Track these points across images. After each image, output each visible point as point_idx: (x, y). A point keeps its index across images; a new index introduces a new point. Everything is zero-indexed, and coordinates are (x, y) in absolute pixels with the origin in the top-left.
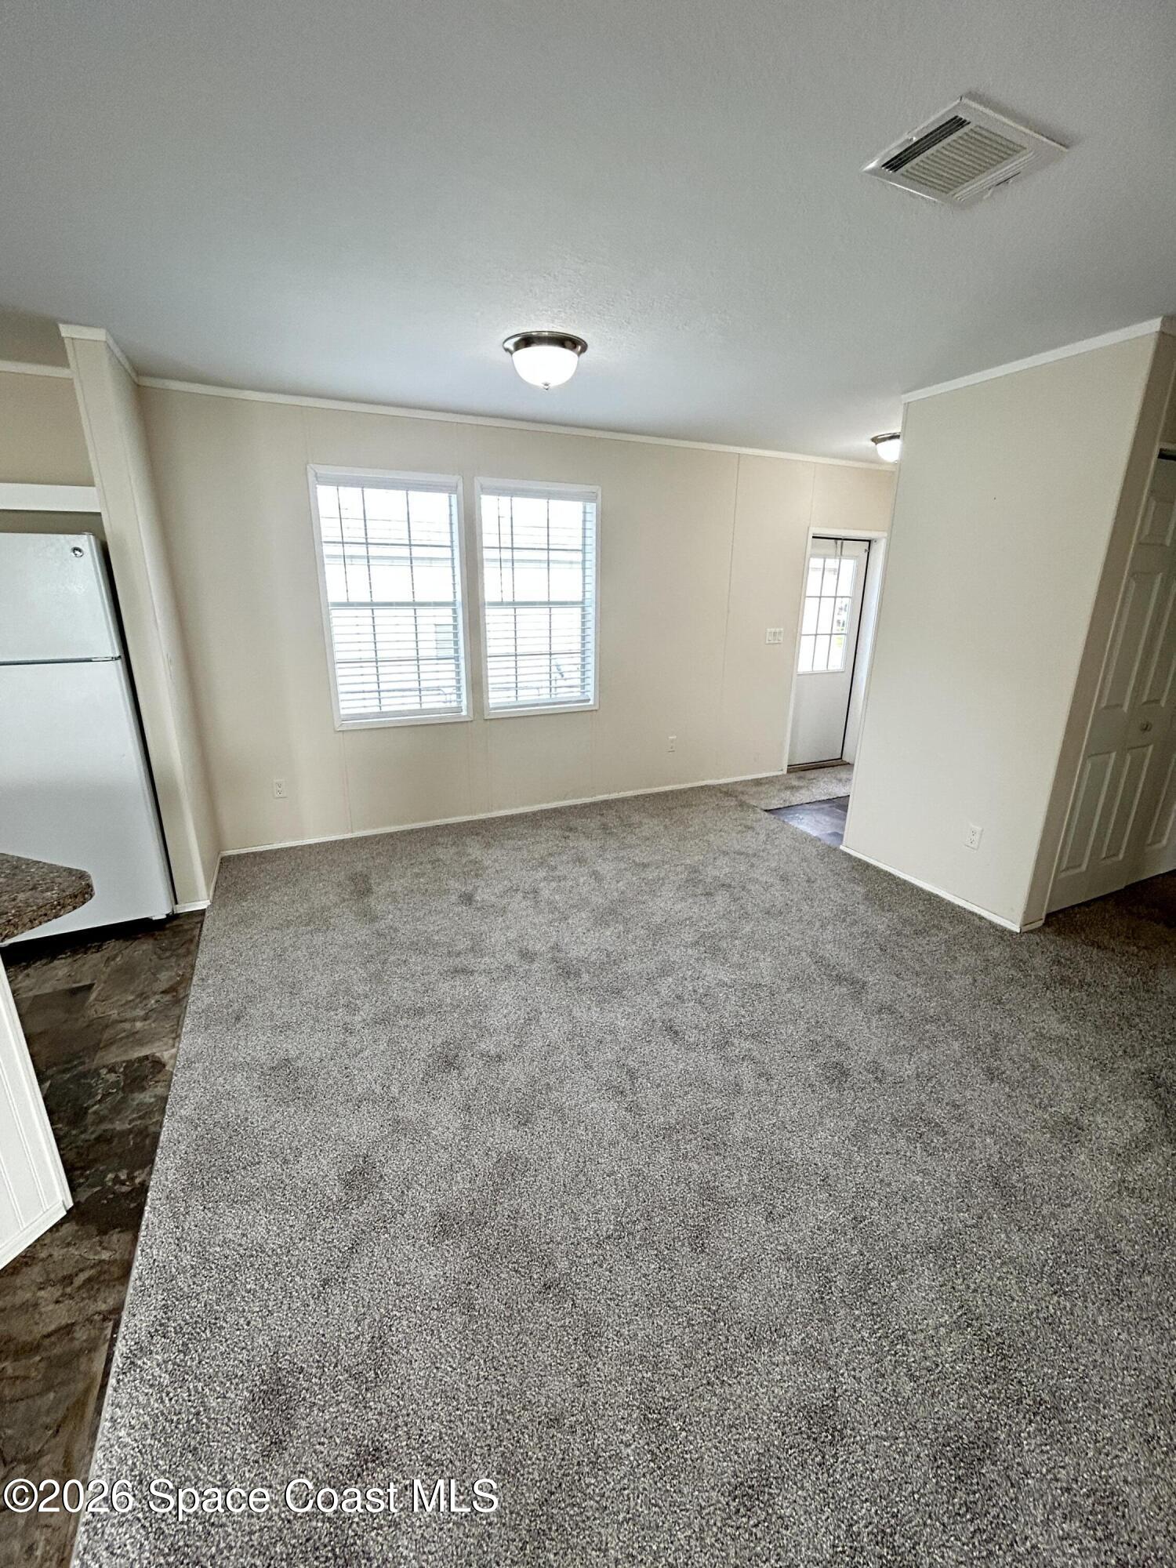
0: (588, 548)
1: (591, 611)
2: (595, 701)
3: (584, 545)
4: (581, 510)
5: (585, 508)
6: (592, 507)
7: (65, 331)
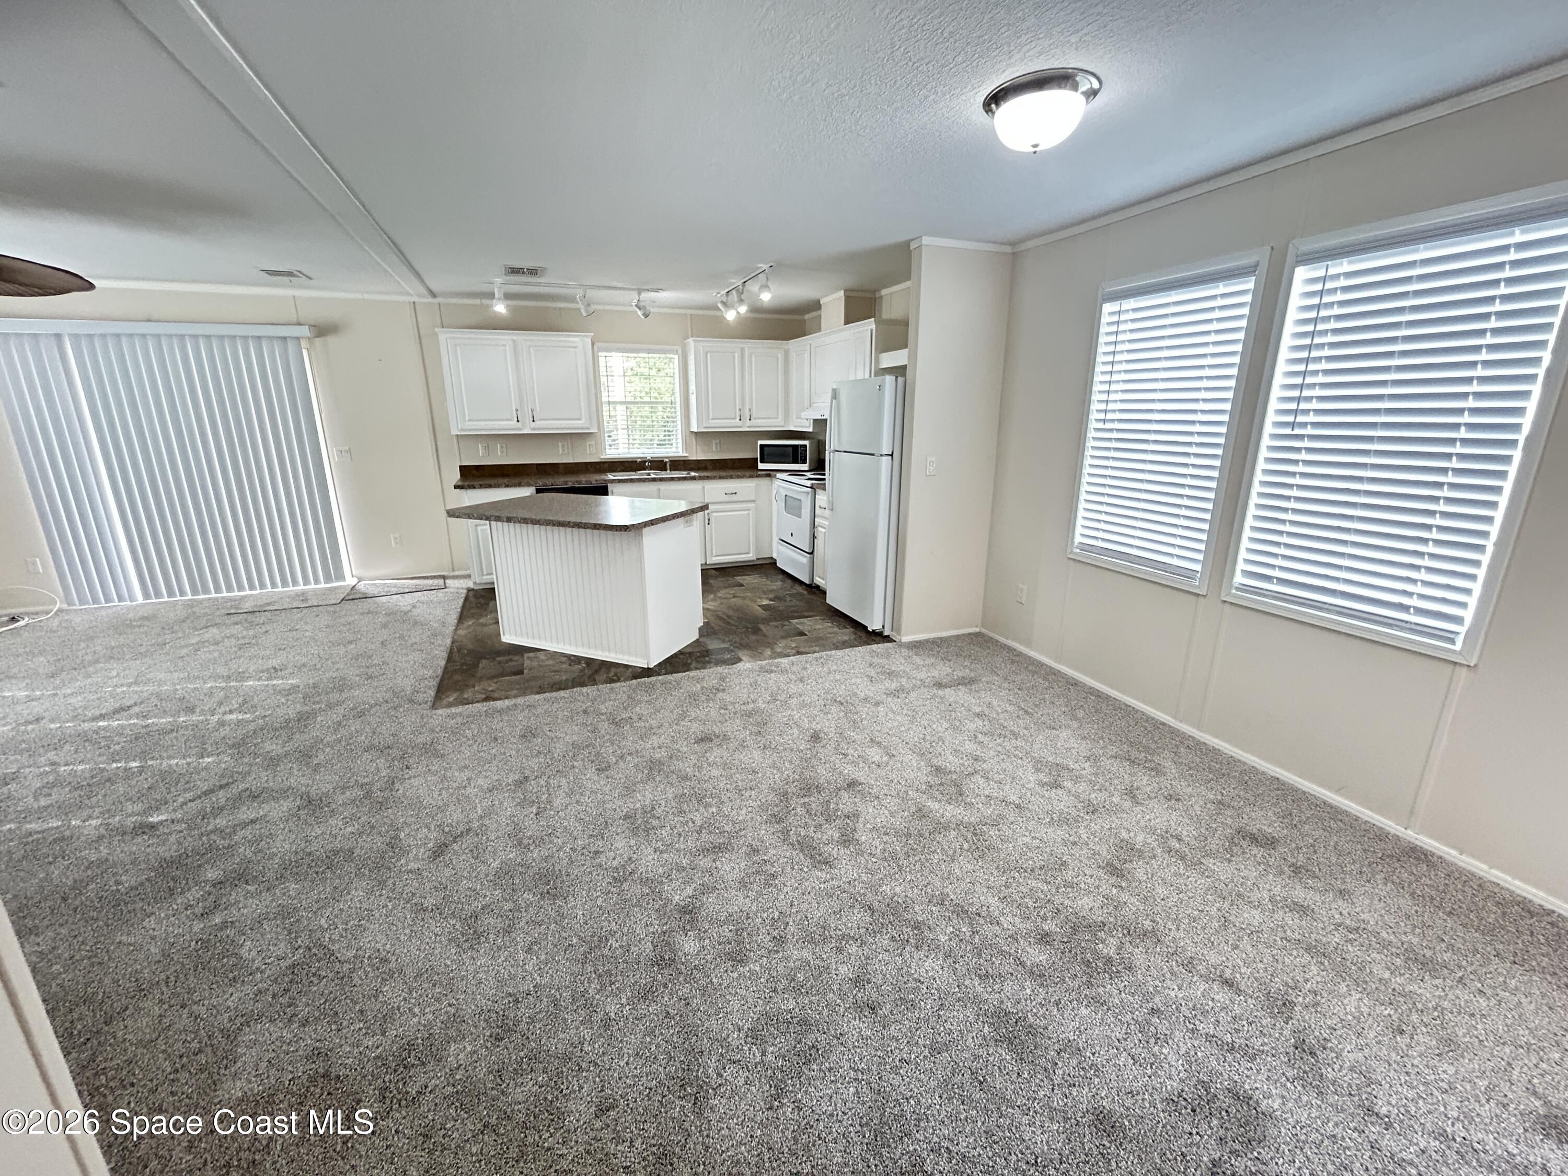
7: (912, 246)
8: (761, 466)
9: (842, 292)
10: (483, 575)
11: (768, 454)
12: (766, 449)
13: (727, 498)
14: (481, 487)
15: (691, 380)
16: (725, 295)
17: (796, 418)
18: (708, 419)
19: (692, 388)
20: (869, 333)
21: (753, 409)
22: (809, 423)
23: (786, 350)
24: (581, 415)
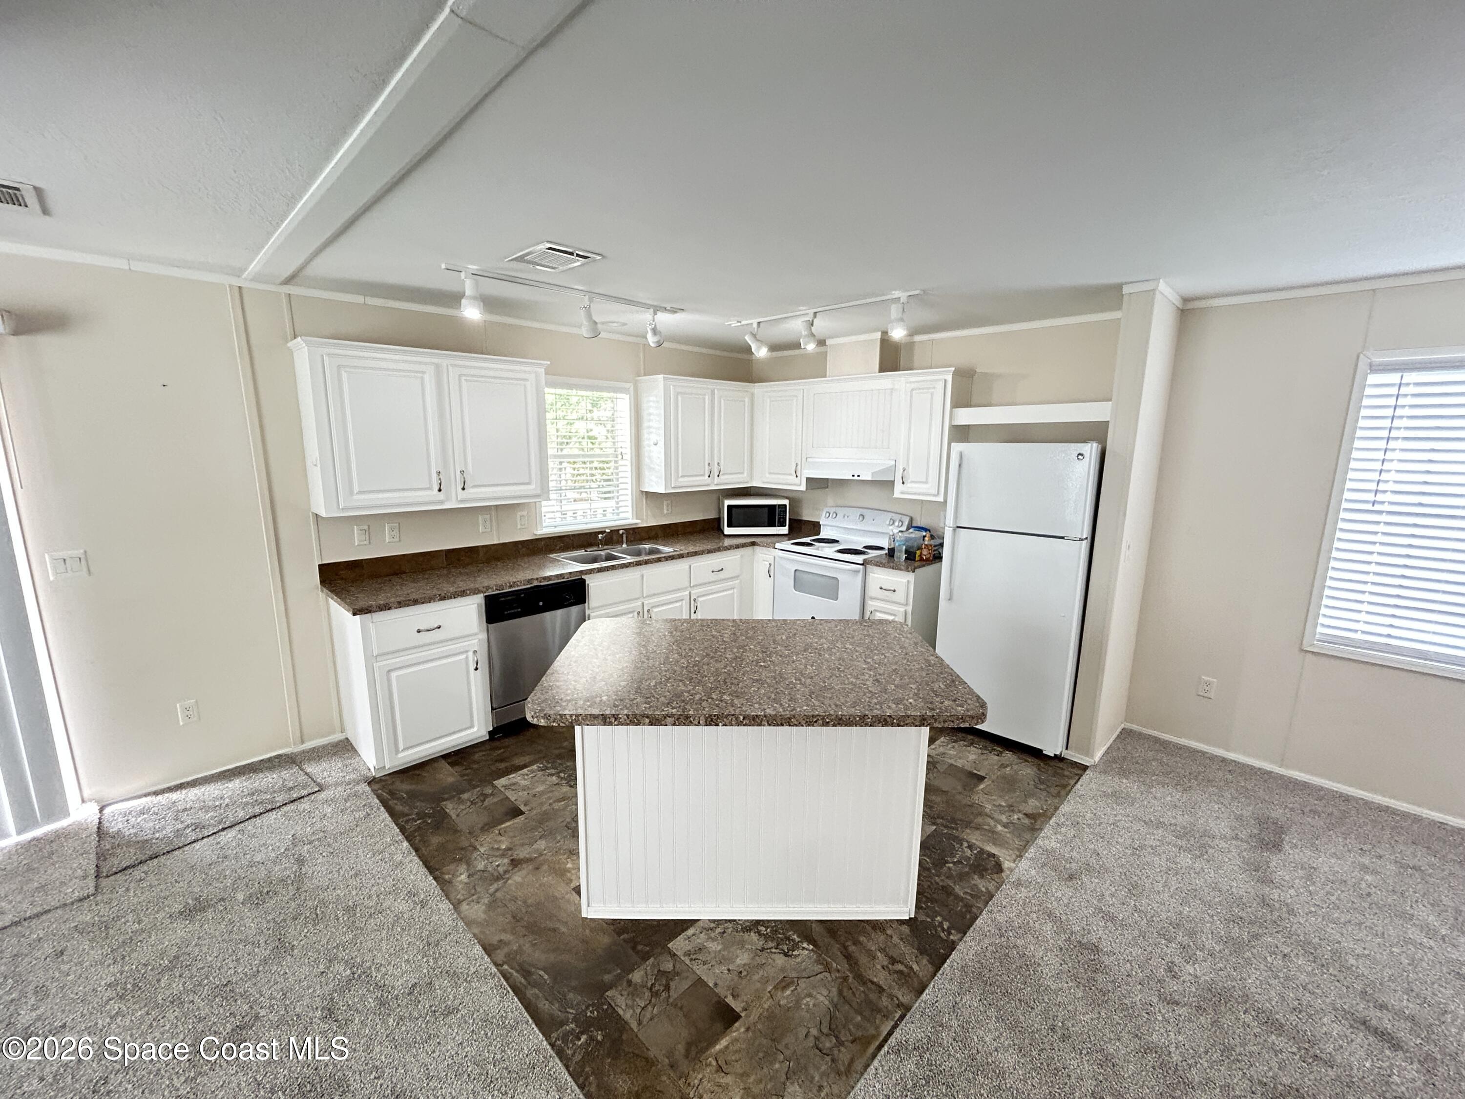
7: (1126, 290)
8: (728, 531)
9: (880, 333)
10: (397, 751)
11: (739, 516)
12: (734, 510)
13: (714, 577)
14: (400, 605)
15: (649, 427)
16: (755, 325)
17: (770, 473)
18: (677, 477)
19: (654, 438)
20: (942, 384)
21: (722, 464)
22: (797, 481)
23: (753, 394)
24: (530, 477)
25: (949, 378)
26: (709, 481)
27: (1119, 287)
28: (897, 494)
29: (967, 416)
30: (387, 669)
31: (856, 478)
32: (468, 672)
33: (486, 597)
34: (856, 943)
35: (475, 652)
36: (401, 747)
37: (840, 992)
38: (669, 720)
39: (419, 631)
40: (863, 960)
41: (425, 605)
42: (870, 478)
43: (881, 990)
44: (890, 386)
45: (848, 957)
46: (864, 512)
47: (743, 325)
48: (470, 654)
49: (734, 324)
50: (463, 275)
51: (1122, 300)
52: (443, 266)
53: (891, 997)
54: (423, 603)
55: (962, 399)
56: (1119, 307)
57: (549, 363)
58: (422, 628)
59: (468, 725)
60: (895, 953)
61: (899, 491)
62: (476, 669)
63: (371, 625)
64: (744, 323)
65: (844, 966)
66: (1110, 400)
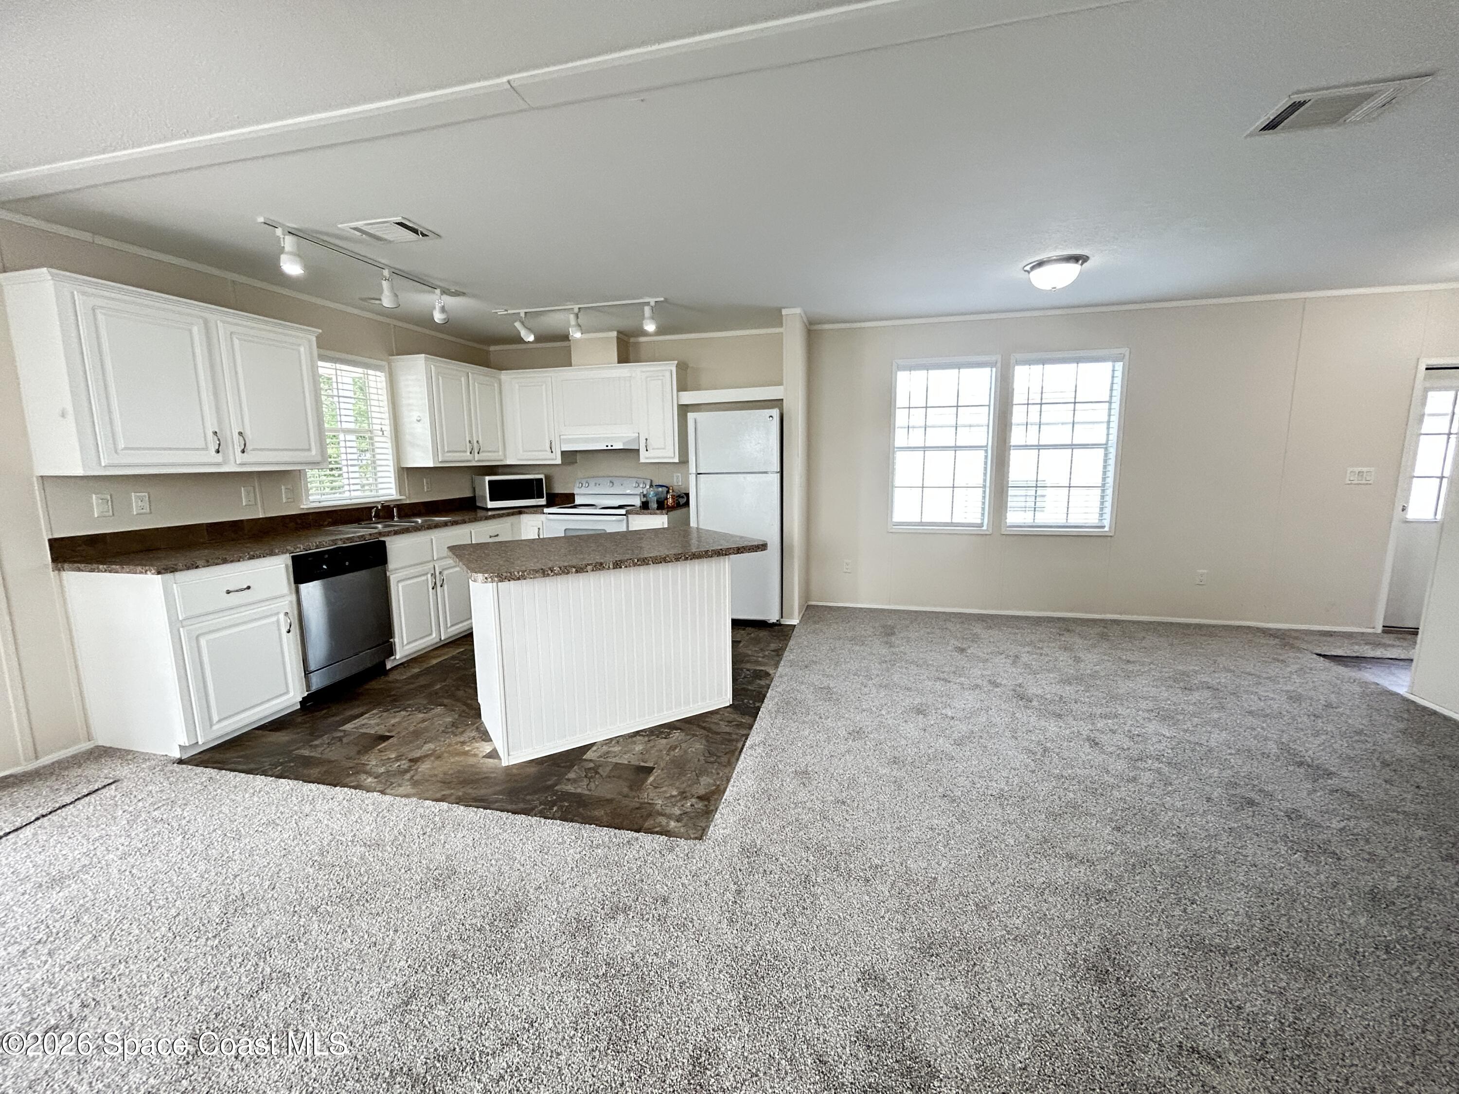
0: (1114, 399)
1: (1112, 451)
2: (1110, 528)
3: (1111, 396)
4: (1111, 369)
5: (1114, 367)
6: (1119, 366)
7: (784, 312)
8: (491, 505)
9: (615, 333)
10: (211, 724)
11: (499, 491)
12: (494, 485)
14: (209, 563)
15: (409, 405)
16: (523, 315)
17: (524, 451)
18: (443, 452)
19: (415, 415)
20: (668, 374)
21: (480, 442)
22: (553, 456)
23: (500, 380)
24: (310, 445)
25: (674, 369)
26: (470, 457)
27: (779, 310)
28: (642, 460)
29: (688, 398)
30: (198, 633)
31: (610, 448)
32: (280, 635)
33: (293, 557)
34: (704, 722)
35: (286, 614)
36: (215, 718)
37: (708, 741)
38: (589, 567)
39: (228, 592)
40: (713, 727)
41: (233, 564)
42: (621, 447)
43: (730, 734)
44: (629, 375)
45: (704, 728)
46: (614, 480)
47: (509, 314)
48: (282, 616)
49: (501, 312)
50: (279, 232)
51: (782, 319)
52: (261, 219)
53: (737, 734)
54: (232, 562)
55: (682, 387)
56: (781, 325)
57: (320, 331)
58: (230, 589)
59: (284, 690)
60: (730, 719)
61: (644, 457)
62: (289, 632)
63: (175, 585)
64: (509, 312)
65: (703, 732)
66: (781, 384)
